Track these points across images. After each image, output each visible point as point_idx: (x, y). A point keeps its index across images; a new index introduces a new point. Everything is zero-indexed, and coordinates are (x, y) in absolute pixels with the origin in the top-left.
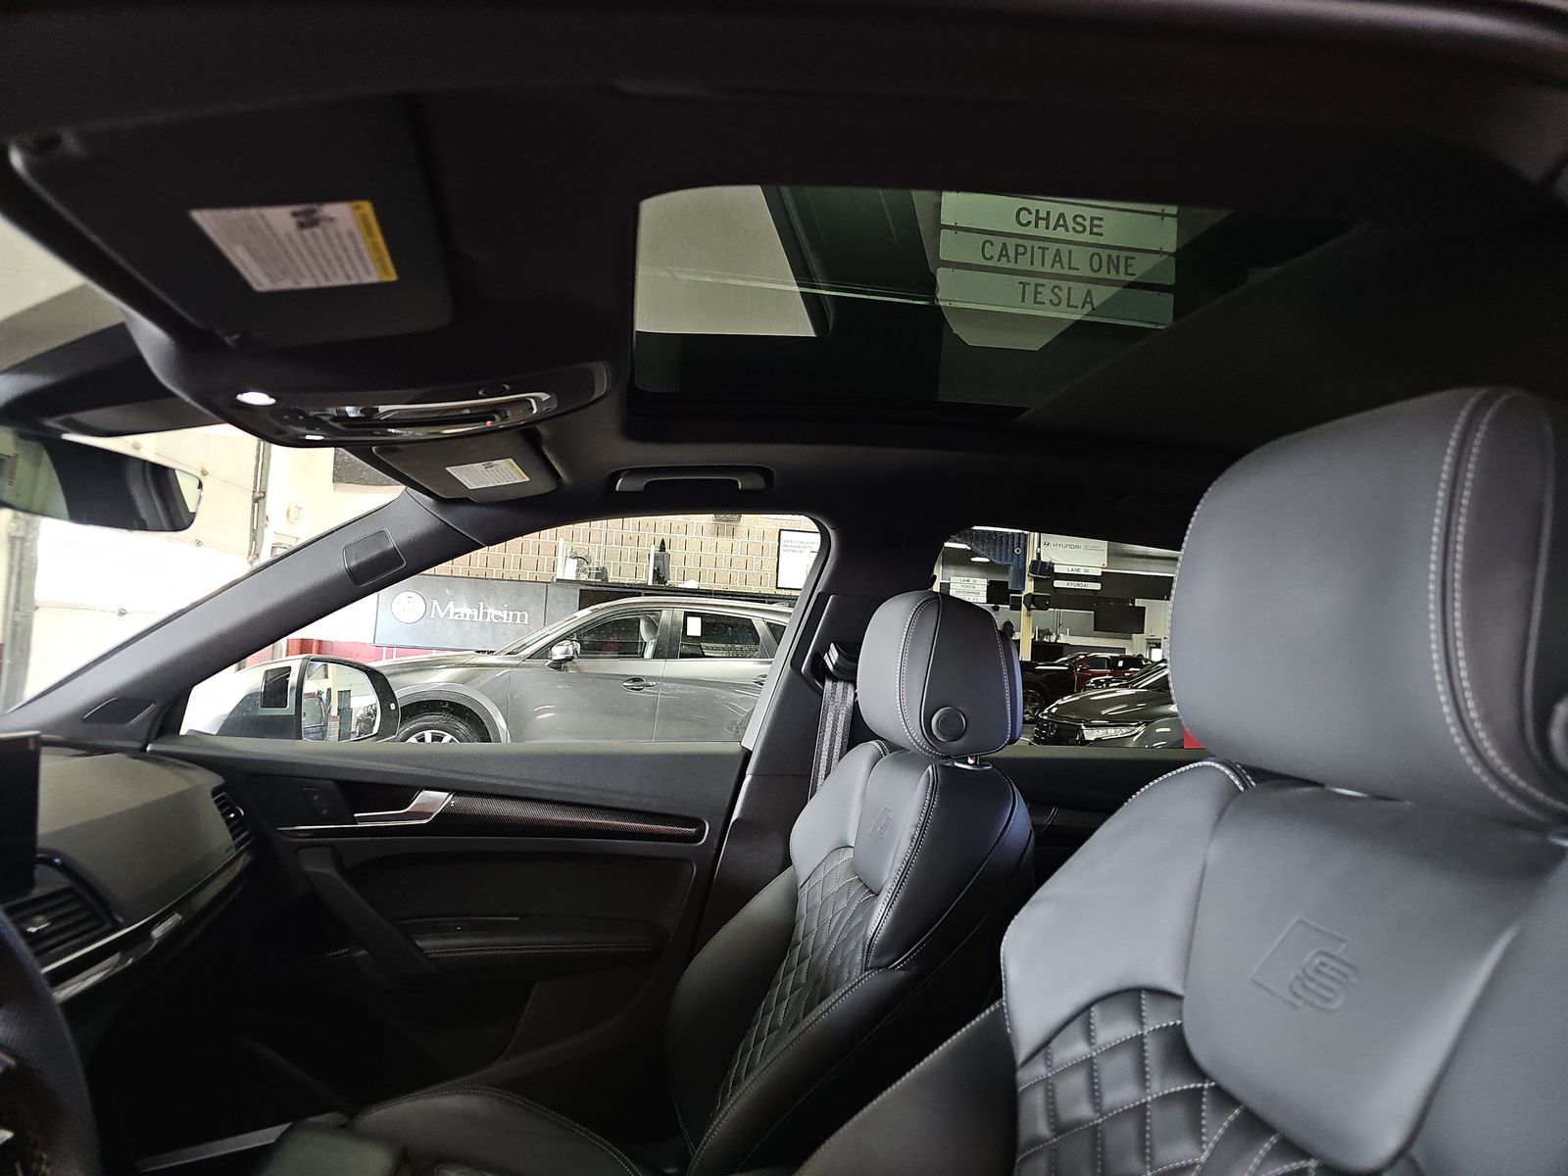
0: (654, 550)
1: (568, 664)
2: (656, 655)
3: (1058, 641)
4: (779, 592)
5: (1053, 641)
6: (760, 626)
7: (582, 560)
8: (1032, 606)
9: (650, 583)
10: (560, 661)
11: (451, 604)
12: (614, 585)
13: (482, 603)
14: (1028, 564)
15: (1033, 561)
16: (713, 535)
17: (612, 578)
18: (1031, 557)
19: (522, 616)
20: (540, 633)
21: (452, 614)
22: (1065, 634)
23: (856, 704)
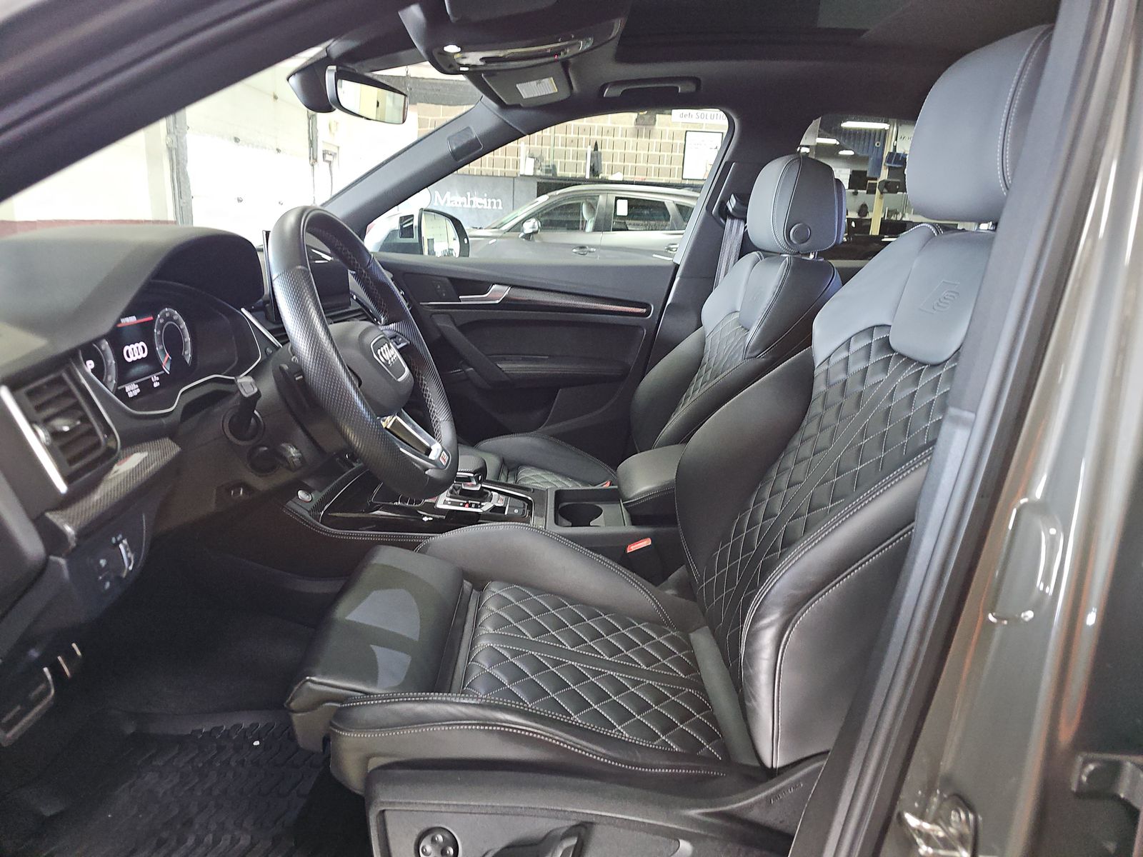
0: (590, 149)
1: (534, 235)
2: (596, 229)
3: (904, 219)
4: (683, 182)
5: (899, 218)
6: (671, 207)
7: (538, 160)
8: (885, 190)
9: (588, 177)
10: (530, 234)
11: (448, 193)
12: (562, 179)
13: (469, 194)
14: (885, 155)
15: (890, 153)
16: (634, 137)
17: (560, 173)
18: (888, 149)
19: (498, 204)
20: (512, 215)
21: (449, 202)
22: (909, 213)
23: (746, 234)
